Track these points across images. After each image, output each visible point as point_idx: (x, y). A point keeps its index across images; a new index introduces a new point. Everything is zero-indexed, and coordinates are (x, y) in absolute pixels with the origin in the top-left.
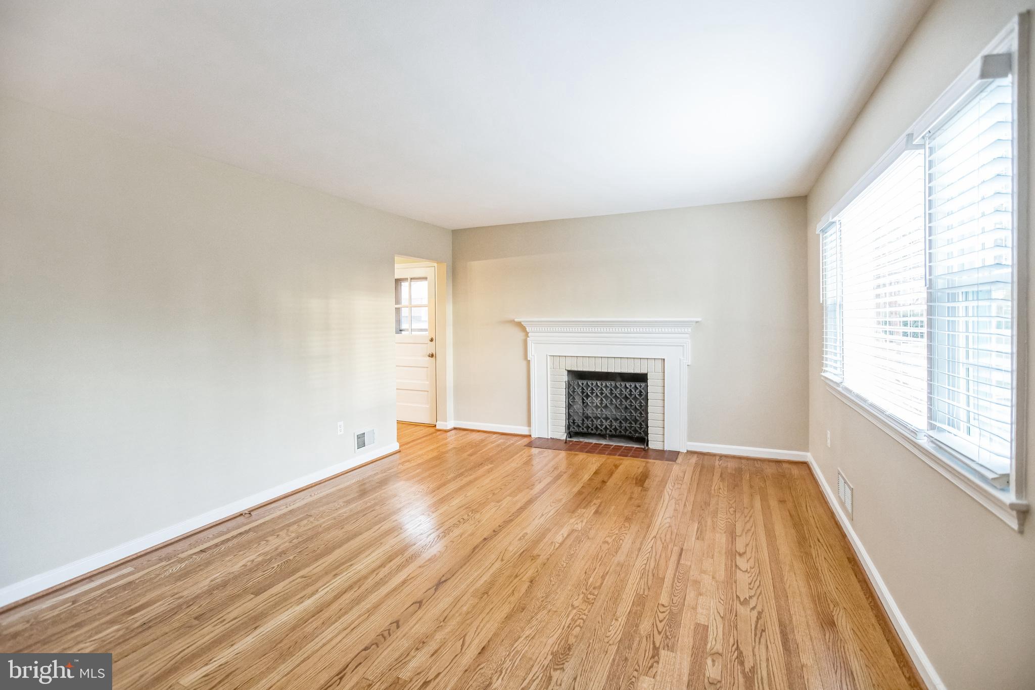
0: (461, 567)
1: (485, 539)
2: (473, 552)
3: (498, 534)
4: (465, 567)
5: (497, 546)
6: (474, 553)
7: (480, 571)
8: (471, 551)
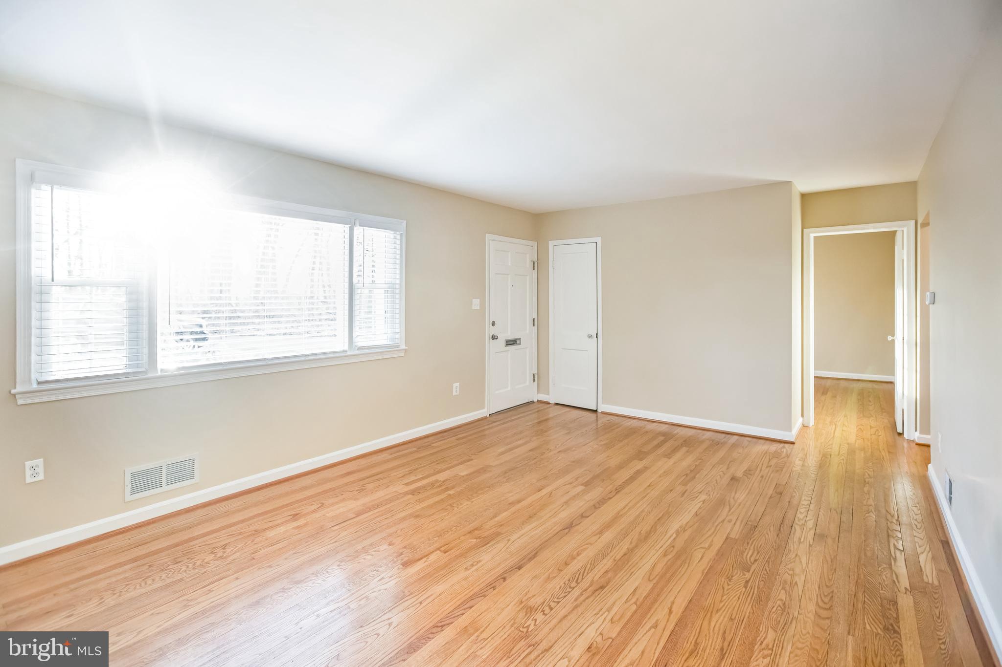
0: (550, 538)
1: (520, 568)
2: (537, 553)
3: (501, 575)
4: (547, 538)
5: (509, 556)
6: (535, 552)
7: (533, 534)
8: (538, 554)
